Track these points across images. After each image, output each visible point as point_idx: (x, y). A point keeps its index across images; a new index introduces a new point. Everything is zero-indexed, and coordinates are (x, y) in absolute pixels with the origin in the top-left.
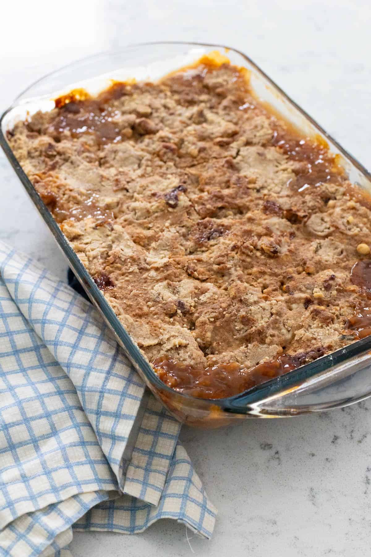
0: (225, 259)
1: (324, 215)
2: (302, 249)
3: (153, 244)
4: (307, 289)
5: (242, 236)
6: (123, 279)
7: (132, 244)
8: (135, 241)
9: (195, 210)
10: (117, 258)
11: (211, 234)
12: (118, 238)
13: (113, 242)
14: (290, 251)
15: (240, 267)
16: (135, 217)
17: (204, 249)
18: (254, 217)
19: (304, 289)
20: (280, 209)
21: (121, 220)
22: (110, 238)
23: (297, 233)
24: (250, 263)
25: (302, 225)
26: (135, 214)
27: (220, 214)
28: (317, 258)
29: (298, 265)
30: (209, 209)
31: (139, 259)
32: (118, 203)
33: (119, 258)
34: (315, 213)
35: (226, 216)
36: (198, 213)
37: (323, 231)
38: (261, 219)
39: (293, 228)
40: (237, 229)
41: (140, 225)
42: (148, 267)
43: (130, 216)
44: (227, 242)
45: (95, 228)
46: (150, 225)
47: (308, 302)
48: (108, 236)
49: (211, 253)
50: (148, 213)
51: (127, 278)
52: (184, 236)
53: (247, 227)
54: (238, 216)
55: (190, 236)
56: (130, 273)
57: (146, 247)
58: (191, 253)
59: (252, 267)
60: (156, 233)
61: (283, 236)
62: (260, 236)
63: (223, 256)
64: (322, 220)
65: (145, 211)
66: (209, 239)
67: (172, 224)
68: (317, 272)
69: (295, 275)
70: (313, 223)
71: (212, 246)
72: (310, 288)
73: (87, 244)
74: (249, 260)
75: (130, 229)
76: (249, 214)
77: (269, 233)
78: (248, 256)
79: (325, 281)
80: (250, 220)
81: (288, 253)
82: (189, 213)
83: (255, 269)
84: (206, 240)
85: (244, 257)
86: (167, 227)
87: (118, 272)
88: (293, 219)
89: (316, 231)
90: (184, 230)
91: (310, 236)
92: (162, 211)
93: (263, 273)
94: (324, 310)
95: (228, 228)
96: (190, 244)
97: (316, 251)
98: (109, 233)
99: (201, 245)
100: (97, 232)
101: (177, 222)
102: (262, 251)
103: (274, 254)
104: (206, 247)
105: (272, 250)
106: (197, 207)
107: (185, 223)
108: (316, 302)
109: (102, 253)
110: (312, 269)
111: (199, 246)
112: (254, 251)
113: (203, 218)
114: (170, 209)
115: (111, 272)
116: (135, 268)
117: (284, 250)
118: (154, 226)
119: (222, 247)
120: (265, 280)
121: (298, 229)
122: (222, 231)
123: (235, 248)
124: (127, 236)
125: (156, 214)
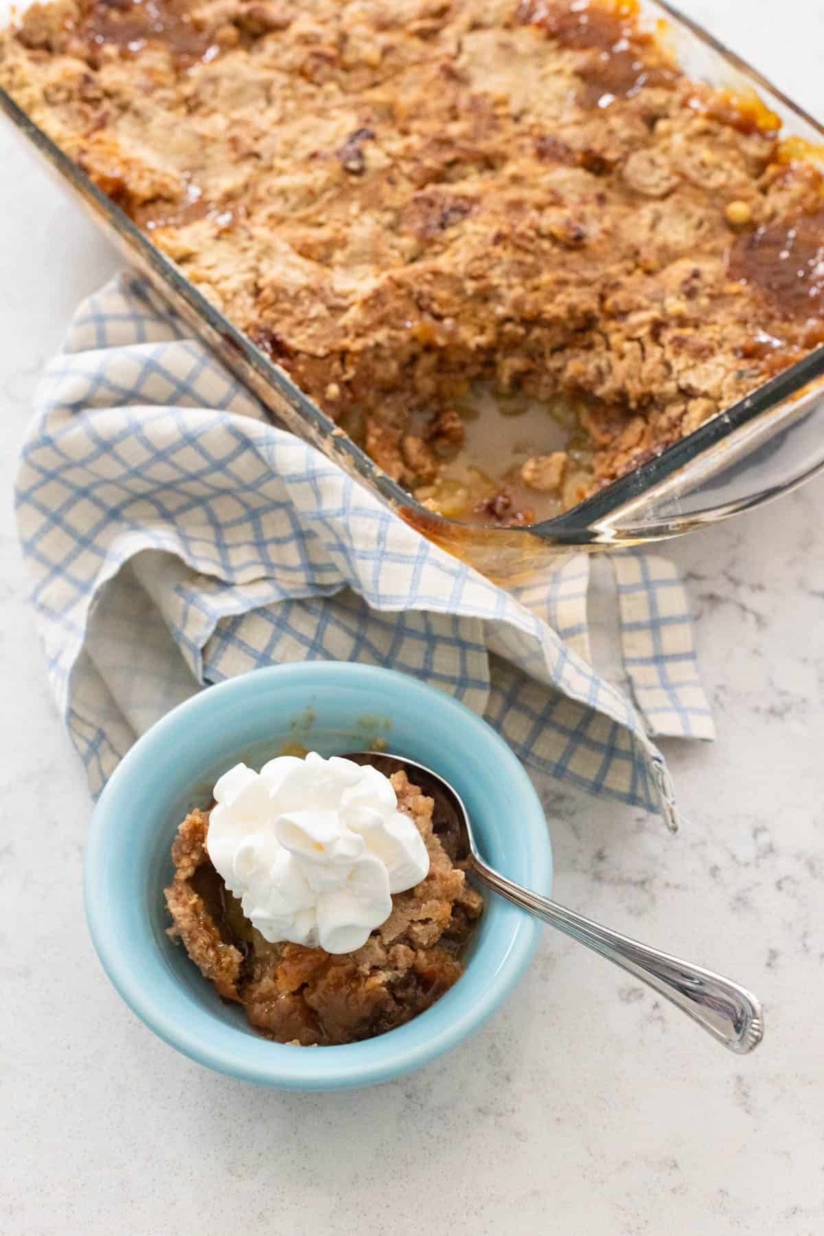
0: (485, 264)
1: (654, 152)
2: (625, 225)
3: (338, 256)
4: (653, 300)
5: (508, 212)
6: (302, 333)
7: (299, 260)
8: (301, 253)
9: (402, 174)
10: (279, 290)
11: (445, 216)
12: (267, 251)
13: (259, 260)
14: (605, 232)
15: (516, 275)
16: (289, 206)
17: (437, 248)
18: (522, 173)
19: (645, 302)
20: (568, 150)
21: (261, 214)
22: (251, 254)
23: (611, 195)
24: (533, 265)
25: (613, 178)
26: (286, 200)
27: (452, 173)
28: (659, 239)
29: (624, 258)
30: (430, 169)
31: (322, 289)
32: (247, 186)
33: (284, 291)
34: (636, 150)
35: (464, 177)
36: (410, 179)
37: (656, 186)
38: (536, 176)
39: (600, 185)
40: (495, 200)
41: (303, 221)
42: (344, 303)
43: (277, 207)
44: (482, 229)
45: (218, 238)
46: (322, 218)
47: (657, 328)
48: (245, 250)
49: (454, 254)
50: (311, 195)
51: (310, 331)
52: (392, 228)
53: (513, 194)
54: (487, 175)
55: (404, 228)
56: (314, 319)
57: (324, 261)
58: (413, 260)
59: (539, 272)
60: (337, 231)
61: (584, 202)
62: (540, 208)
63: (480, 258)
64: (652, 162)
65: (303, 193)
66: (443, 226)
67: (363, 209)
68: (663, 266)
69: (624, 279)
70: (636, 171)
71: (453, 240)
72: (658, 299)
73: (210, 267)
74: (529, 259)
75: (286, 231)
76: (510, 169)
77: (557, 201)
78: (527, 251)
79: (686, 282)
80: (516, 180)
81: (602, 236)
82: (392, 182)
83: (546, 278)
84: (438, 231)
85: (520, 256)
86: (356, 217)
87: (288, 320)
88: (596, 167)
89: (645, 186)
90: (388, 217)
91: (634, 197)
92: (338, 185)
93: (563, 283)
94: (692, 336)
95: (475, 200)
96: (408, 242)
97: (653, 227)
98: (246, 244)
99: (431, 242)
100: (223, 245)
101: (373, 203)
102: (553, 238)
103: (575, 243)
104: (441, 243)
105: (573, 234)
106: (407, 168)
107: (388, 202)
108: (673, 323)
109: (246, 285)
110: (653, 263)
111: (427, 244)
112: (538, 241)
113: (422, 187)
114: (354, 180)
115: (275, 322)
116: (318, 309)
117: (593, 231)
118: (329, 219)
119: (475, 240)
120: (569, 295)
121: (609, 186)
122: (464, 207)
123: (499, 239)
124: (284, 247)
125: (329, 195)
